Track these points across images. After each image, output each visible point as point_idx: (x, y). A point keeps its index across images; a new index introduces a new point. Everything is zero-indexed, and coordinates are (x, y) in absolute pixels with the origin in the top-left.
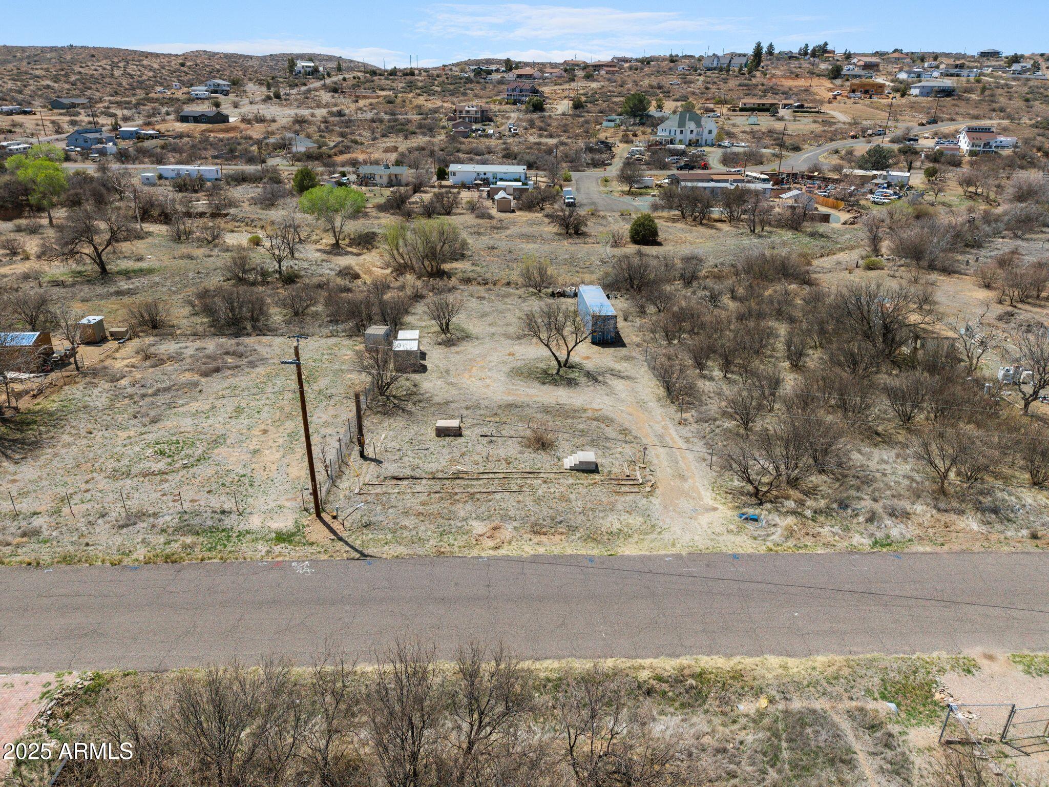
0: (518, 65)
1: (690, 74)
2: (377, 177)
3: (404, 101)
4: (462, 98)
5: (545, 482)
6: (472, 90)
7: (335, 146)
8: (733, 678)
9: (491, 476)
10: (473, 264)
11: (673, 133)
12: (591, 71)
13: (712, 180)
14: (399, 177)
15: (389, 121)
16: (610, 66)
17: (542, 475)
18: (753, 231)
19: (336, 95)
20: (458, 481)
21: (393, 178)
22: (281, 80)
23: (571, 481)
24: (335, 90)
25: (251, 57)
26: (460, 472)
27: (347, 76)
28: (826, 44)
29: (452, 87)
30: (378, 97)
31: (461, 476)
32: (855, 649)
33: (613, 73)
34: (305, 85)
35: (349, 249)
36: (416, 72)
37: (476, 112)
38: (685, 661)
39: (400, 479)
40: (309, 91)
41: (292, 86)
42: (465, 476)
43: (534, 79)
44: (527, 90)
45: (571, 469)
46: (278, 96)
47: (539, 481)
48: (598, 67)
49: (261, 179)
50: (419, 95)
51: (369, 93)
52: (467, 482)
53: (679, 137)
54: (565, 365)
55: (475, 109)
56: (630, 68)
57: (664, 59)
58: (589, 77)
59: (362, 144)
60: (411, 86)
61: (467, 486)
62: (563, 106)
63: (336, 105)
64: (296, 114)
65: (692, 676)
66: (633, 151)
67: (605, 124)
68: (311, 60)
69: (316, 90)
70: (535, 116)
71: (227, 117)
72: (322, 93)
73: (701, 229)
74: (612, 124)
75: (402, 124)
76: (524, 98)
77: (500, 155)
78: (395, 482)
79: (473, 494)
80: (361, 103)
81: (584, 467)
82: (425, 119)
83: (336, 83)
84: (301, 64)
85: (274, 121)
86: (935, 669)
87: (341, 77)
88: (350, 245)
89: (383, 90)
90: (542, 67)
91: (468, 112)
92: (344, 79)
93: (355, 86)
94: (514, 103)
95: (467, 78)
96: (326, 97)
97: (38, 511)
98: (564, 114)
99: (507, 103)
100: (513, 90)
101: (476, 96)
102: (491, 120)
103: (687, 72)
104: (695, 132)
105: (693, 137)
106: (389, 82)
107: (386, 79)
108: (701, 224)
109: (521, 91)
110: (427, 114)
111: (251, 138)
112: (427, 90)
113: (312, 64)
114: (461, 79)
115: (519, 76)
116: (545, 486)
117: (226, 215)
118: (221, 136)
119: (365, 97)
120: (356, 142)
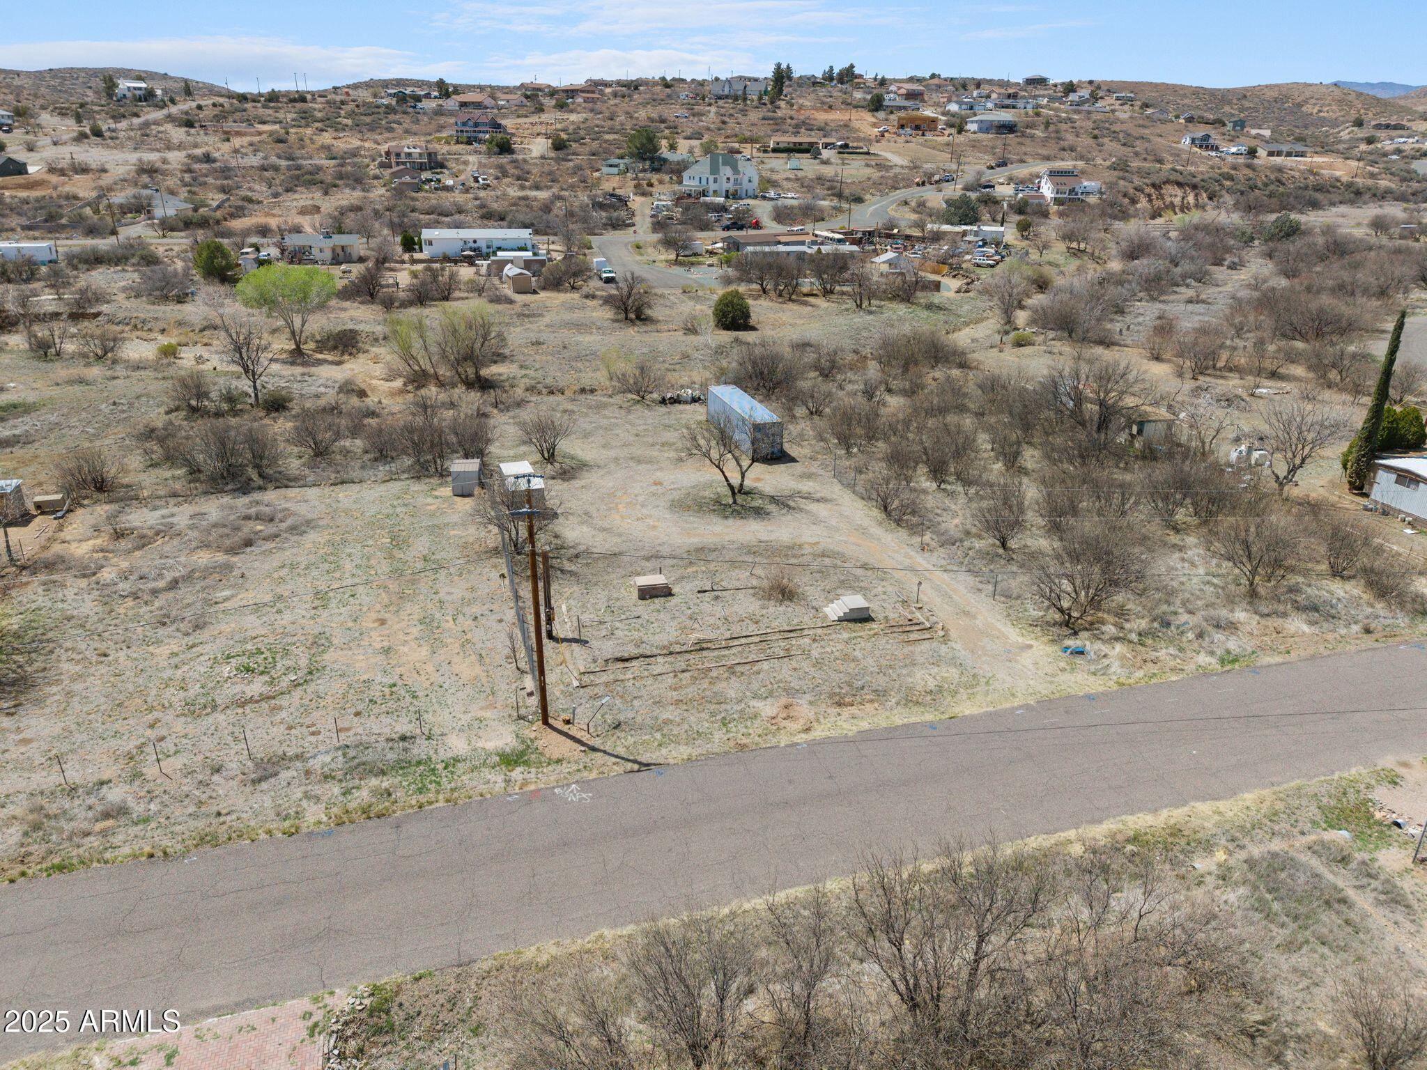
0: (458, 90)
1: (697, 104)
2: (315, 251)
3: (302, 140)
4: (387, 135)
5: (814, 640)
6: (400, 124)
7: (219, 207)
8: (1171, 835)
9: (743, 641)
10: (522, 367)
11: (704, 182)
12: (564, 97)
13: (779, 243)
14: (349, 250)
15: (289, 168)
16: (588, 92)
17: (806, 632)
18: (859, 306)
19: (193, 131)
20: (705, 653)
21: (339, 251)
22: (96, 108)
23: (845, 635)
24: (189, 124)
25: (18, 74)
26: (700, 641)
27: (203, 103)
28: (852, 66)
29: (368, 119)
30: (260, 133)
31: (705, 645)
32: (1274, 779)
33: (593, 101)
34: (137, 115)
35: (320, 356)
36: (309, 97)
37: (420, 154)
38: (1109, 826)
39: (627, 660)
40: (147, 124)
41: (117, 117)
42: (709, 645)
43: (486, 108)
44: (484, 124)
45: (840, 620)
46: (97, 133)
47: (807, 641)
48: (571, 92)
49: (127, 259)
50: (322, 130)
51: (243, 127)
52: (716, 653)
53: (712, 187)
54: (740, 491)
55: (418, 150)
56: (615, 95)
57: (655, 83)
58: (561, 106)
59: (259, 202)
60: (306, 118)
61: (718, 657)
62: (538, 147)
63: (196, 146)
64: (140, 160)
65: (1128, 841)
66: (657, 207)
67: (605, 170)
68: (140, 78)
69: (157, 123)
70: (504, 160)
71: (25, 165)
72: (169, 127)
73: (791, 306)
74: (615, 170)
75: (311, 173)
76: (481, 135)
77: (476, 215)
78: (620, 665)
79: (731, 667)
80: (237, 142)
81: (855, 616)
82: (342, 165)
83: (187, 113)
84: (124, 85)
85: (104, 171)
86: (1363, 786)
87: (194, 104)
88: (319, 350)
89: (264, 123)
90: (493, 91)
91: (409, 154)
92: (200, 107)
93: (217, 118)
94: (469, 143)
95: (387, 107)
96: (177, 134)
97: (105, 778)
98: (543, 157)
99: (458, 142)
100: (464, 124)
101: (407, 132)
102: (442, 166)
103: (693, 101)
104: (732, 180)
105: (730, 186)
106: (270, 112)
107: (264, 107)
108: (790, 300)
109: (476, 125)
110: (343, 158)
111: (75, 197)
112: (330, 123)
113: (143, 85)
114: (378, 107)
115: (463, 105)
116: (815, 645)
117: (97, 315)
118: (23, 194)
119: (239, 134)
120: (250, 200)
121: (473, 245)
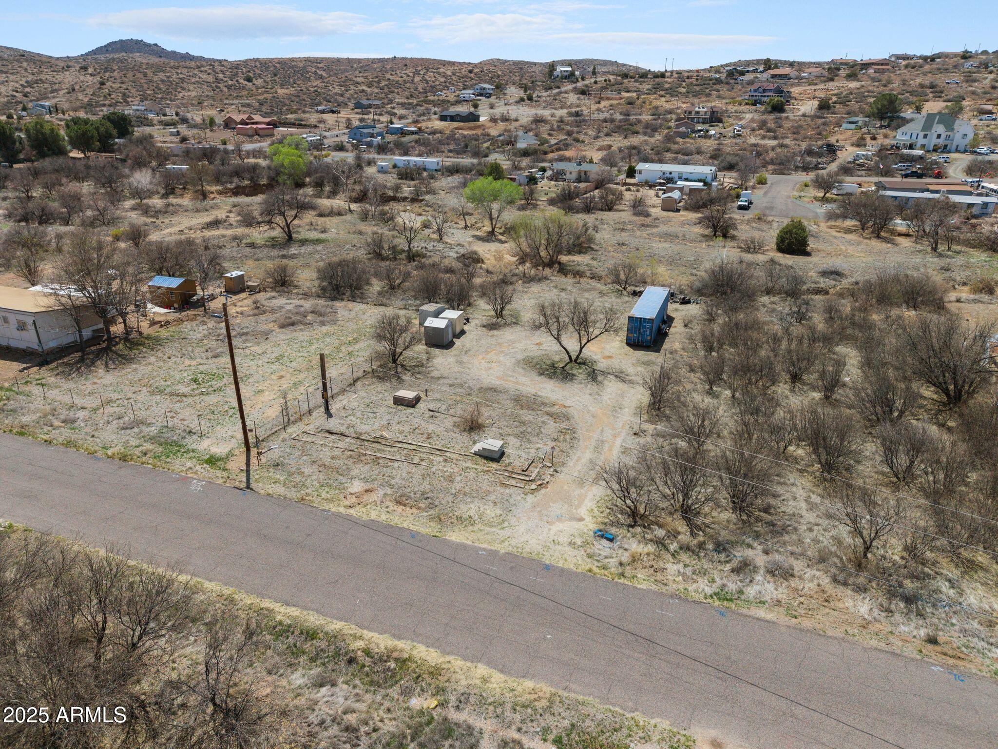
0: (777, 64)
1: (978, 72)
2: (568, 173)
3: (644, 103)
4: (704, 99)
5: (445, 460)
6: (718, 91)
7: (556, 144)
8: (431, 673)
9: (405, 446)
10: (593, 258)
11: (914, 137)
12: (855, 69)
13: (928, 190)
14: (588, 174)
15: (620, 121)
16: (882, 64)
17: (447, 454)
18: (935, 249)
19: (582, 97)
20: (375, 445)
21: (583, 175)
22: (539, 84)
23: (469, 464)
24: (583, 93)
25: (535, 64)
26: (382, 437)
27: (598, 79)
29: (697, 88)
30: (621, 98)
31: (380, 440)
33: (883, 72)
34: (559, 87)
35: (500, 237)
36: (668, 74)
37: (706, 112)
39: (332, 433)
40: (561, 93)
41: (546, 89)
42: (383, 442)
43: (789, 79)
44: (770, 90)
45: (476, 454)
46: (530, 98)
47: (441, 459)
48: (866, 65)
49: (471, 171)
50: (662, 96)
51: (614, 95)
52: (382, 447)
53: (921, 141)
55: (705, 110)
56: (906, 66)
57: (955, 55)
58: (852, 76)
59: (583, 142)
60: (657, 88)
61: (379, 450)
62: (809, 107)
63: (578, 106)
64: (536, 114)
65: (397, 660)
66: (858, 156)
67: (845, 125)
68: (570, 65)
69: (566, 92)
70: (771, 117)
71: (478, 116)
72: (571, 94)
73: (875, 243)
74: (853, 126)
75: (631, 125)
76: (765, 99)
77: (708, 155)
78: (327, 435)
79: (378, 458)
80: (603, 104)
81: (486, 454)
82: (655, 120)
83: (586, 86)
84: (560, 69)
85: (517, 120)
86: (641, 735)
87: (593, 80)
88: (502, 234)
89: (628, 92)
90: (799, 66)
91: (698, 112)
92: (596, 82)
93: (604, 88)
94: (754, 104)
95: (716, 79)
96: (572, 98)
97: (86, 407)
98: (804, 115)
99: (747, 104)
100: (756, 91)
101: (719, 97)
102: (720, 121)
103: (975, 70)
104: (943, 137)
105: (941, 142)
106: (637, 84)
107: (636, 81)
108: (878, 237)
109: (764, 91)
110: (660, 115)
111: (488, 135)
112: (672, 92)
113: (570, 69)
114: (711, 80)
115: (773, 76)
116: (443, 464)
117: (422, 200)
118: (466, 133)
119: (608, 99)
120: (577, 140)
121: (668, 175)
